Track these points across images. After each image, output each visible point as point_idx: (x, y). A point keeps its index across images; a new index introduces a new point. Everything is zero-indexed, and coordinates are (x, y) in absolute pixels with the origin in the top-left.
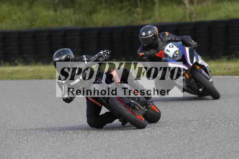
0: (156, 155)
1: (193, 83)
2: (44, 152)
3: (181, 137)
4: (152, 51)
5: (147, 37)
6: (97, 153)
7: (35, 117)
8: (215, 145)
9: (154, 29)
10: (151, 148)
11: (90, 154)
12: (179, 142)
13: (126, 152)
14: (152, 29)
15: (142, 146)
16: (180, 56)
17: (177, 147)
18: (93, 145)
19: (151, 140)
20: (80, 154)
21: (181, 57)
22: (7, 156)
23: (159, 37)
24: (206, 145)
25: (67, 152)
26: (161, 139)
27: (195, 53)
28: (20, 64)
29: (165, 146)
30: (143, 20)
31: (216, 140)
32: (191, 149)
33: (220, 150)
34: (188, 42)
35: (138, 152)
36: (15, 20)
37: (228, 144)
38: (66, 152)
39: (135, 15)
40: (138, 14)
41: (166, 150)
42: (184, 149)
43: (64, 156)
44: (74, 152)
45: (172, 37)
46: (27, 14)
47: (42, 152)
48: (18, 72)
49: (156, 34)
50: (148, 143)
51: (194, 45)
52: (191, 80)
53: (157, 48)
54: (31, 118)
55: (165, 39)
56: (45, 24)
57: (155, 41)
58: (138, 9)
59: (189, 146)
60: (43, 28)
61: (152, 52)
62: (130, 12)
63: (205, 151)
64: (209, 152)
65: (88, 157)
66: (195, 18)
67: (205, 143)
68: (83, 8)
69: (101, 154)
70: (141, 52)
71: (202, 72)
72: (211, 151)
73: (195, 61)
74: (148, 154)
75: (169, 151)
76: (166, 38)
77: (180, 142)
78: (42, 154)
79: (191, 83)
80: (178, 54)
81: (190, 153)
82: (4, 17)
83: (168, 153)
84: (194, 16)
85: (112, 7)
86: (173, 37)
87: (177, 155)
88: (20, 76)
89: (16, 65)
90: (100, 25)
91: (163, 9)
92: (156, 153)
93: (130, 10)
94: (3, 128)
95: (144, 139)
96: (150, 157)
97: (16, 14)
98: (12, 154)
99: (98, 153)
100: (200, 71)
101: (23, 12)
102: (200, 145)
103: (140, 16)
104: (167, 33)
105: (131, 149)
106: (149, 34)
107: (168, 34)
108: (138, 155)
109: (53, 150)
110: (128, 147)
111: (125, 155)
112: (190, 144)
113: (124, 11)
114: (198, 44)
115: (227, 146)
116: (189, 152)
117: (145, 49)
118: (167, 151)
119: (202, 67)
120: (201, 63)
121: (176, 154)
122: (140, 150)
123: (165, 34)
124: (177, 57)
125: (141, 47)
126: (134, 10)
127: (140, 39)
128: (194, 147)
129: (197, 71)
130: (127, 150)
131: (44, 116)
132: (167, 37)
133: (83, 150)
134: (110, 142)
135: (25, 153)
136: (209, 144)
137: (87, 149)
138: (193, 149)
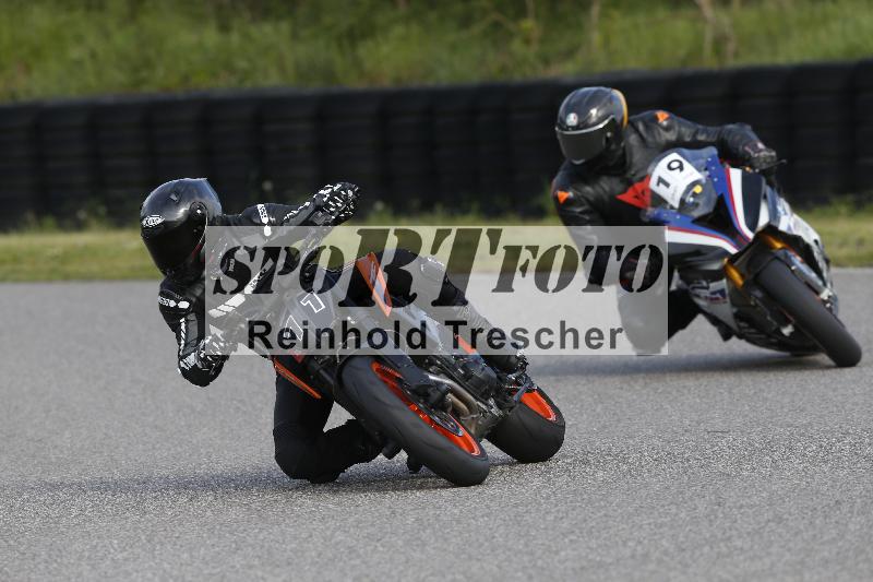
0: (590, 557)
1: (756, 305)
2: (181, 546)
3: (681, 493)
4: (606, 186)
5: (584, 131)
6: (375, 550)
7: (151, 419)
8: (806, 521)
9: (611, 99)
10: (573, 532)
11: (350, 553)
12: (674, 510)
13: (481, 545)
14: (605, 100)
15: (542, 526)
16: (707, 203)
17: (666, 529)
18: (360, 522)
19: (571, 502)
20: (313, 554)
21: (713, 204)
22: (46, 562)
23: (630, 130)
24: (773, 521)
25: (266, 545)
26: (611, 499)
27: (767, 189)
28: (94, 222)
29: (625, 526)
30: (546, 61)
31: (810, 503)
32: (719, 535)
33: (825, 538)
34: (741, 147)
35: (526, 545)
36: (79, 63)
37: (853, 519)
38: (262, 547)
39: (517, 46)
40: (527, 41)
41: (629, 539)
42: (692, 535)
43: (256, 562)
44: (294, 546)
45: (683, 129)
46: (122, 39)
47: (175, 544)
48: (87, 252)
49: (618, 119)
50: (561, 515)
51: (765, 161)
52: (750, 295)
53: (625, 172)
54: (137, 423)
55: (654, 137)
56: (186, 78)
57: (618, 144)
58: (528, 24)
59: (711, 526)
60: (180, 93)
61: (607, 188)
62: (498, 34)
63: (771, 542)
64: (782, 547)
65: (341, 564)
66: (736, 55)
67: (771, 513)
68: (327, 19)
69: (391, 553)
70: (564, 189)
71: (793, 264)
72: (791, 545)
73: (764, 219)
74: (563, 553)
75: (640, 543)
76: (659, 134)
77: (677, 508)
78: (174, 555)
79: (752, 303)
80: (701, 193)
81: (716, 550)
82: (37, 53)
83: (635, 550)
84: (731, 47)
85: (432, 16)
86: (686, 130)
87: (666, 558)
88: (95, 268)
89: (80, 226)
90: (386, 82)
91: (620, 21)
92: (591, 549)
93: (497, 25)
94: (34, 456)
95: (548, 498)
96: (569, 564)
97: (79, 39)
98: (64, 553)
99: (381, 549)
100: (783, 258)
101: (107, 35)
102: (752, 522)
103: (535, 48)
104: (663, 117)
105: (501, 536)
106: (594, 120)
107: (667, 119)
108: (526, 558)
109: (216, 540)
110: (490, 529)
111: (480, 557)
112: (716, 517)
113: (477, 29)
114: (780, 157)
115: (851, 527)
116: (712, 548)
117: (579, 177)
118: (630, 544)
119: (795, 242)
120: (789, 228)
121: (666, 553)
122: (535, 538)
123: (656, 118)
124: (695, 205)
125: (565, 169)
126: (511, 26)
127: (559, 137)
128: (730, 529)
129: (772, 260)
130: (486, 540)
131: (181, 414)
132: (661, 131)
133: (323, 538)
134: (424, 508)
135: (112, 551)
136: (785, 517)
137: (339, 536)
138: (728, 535)
